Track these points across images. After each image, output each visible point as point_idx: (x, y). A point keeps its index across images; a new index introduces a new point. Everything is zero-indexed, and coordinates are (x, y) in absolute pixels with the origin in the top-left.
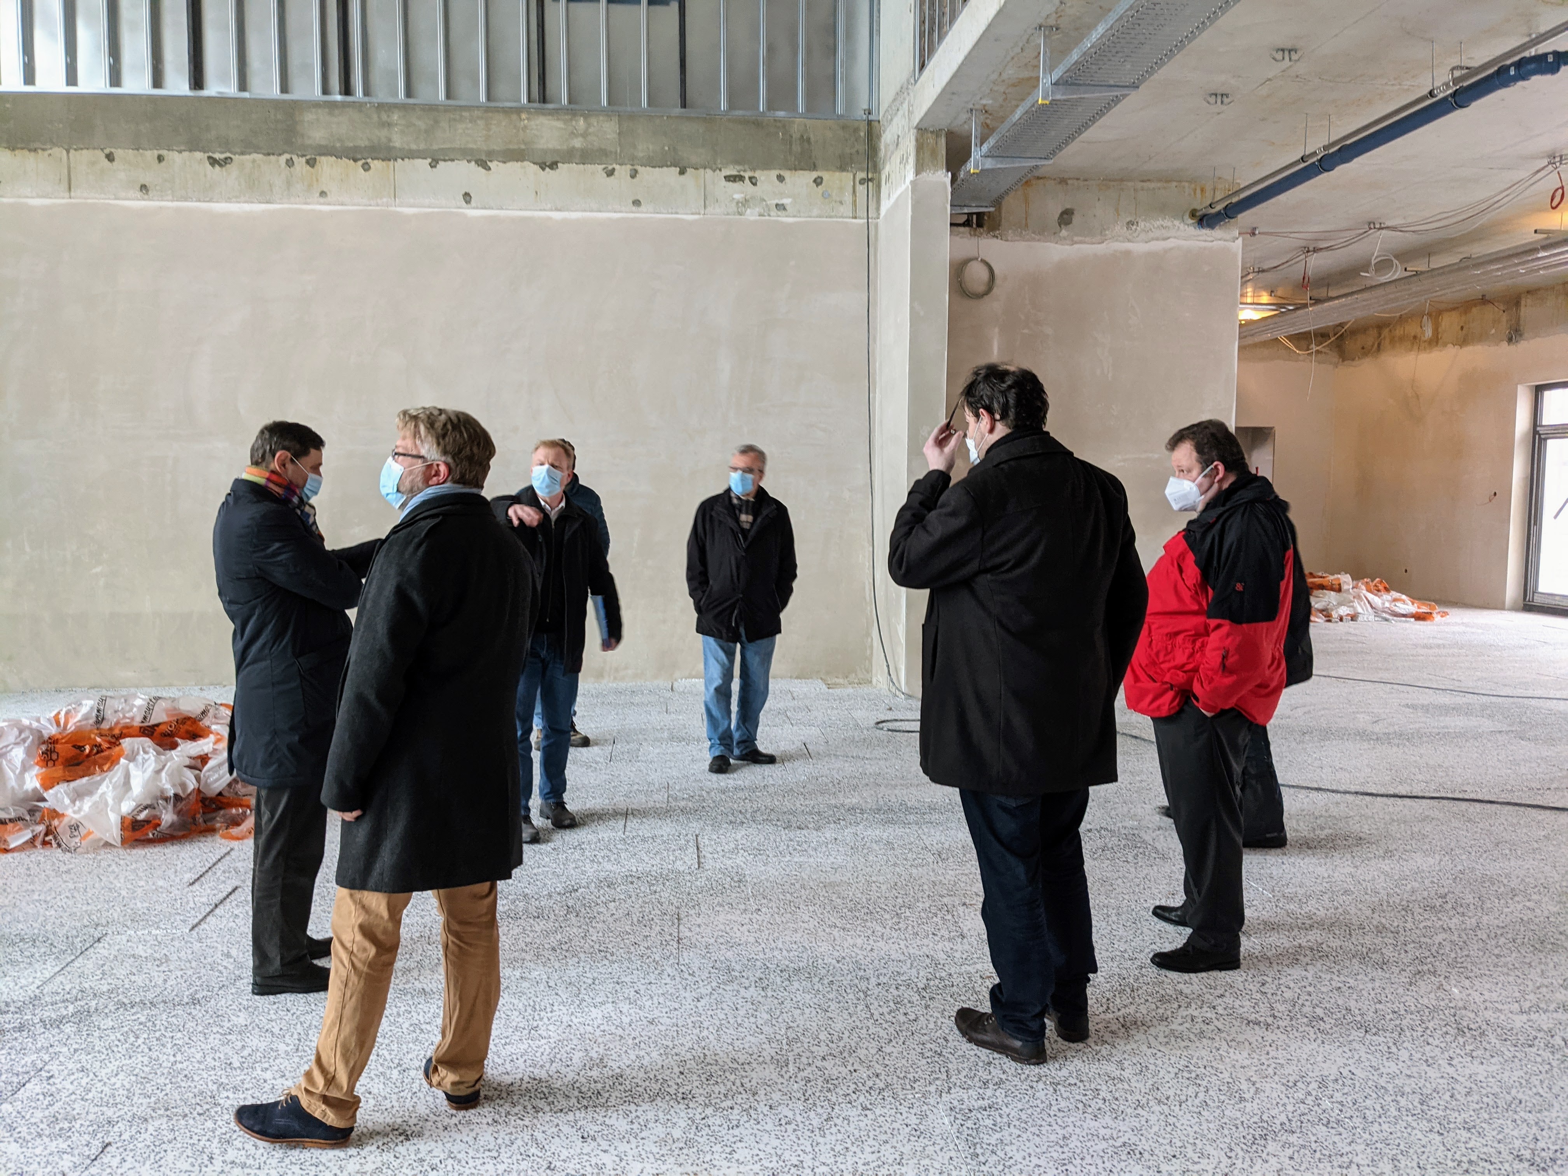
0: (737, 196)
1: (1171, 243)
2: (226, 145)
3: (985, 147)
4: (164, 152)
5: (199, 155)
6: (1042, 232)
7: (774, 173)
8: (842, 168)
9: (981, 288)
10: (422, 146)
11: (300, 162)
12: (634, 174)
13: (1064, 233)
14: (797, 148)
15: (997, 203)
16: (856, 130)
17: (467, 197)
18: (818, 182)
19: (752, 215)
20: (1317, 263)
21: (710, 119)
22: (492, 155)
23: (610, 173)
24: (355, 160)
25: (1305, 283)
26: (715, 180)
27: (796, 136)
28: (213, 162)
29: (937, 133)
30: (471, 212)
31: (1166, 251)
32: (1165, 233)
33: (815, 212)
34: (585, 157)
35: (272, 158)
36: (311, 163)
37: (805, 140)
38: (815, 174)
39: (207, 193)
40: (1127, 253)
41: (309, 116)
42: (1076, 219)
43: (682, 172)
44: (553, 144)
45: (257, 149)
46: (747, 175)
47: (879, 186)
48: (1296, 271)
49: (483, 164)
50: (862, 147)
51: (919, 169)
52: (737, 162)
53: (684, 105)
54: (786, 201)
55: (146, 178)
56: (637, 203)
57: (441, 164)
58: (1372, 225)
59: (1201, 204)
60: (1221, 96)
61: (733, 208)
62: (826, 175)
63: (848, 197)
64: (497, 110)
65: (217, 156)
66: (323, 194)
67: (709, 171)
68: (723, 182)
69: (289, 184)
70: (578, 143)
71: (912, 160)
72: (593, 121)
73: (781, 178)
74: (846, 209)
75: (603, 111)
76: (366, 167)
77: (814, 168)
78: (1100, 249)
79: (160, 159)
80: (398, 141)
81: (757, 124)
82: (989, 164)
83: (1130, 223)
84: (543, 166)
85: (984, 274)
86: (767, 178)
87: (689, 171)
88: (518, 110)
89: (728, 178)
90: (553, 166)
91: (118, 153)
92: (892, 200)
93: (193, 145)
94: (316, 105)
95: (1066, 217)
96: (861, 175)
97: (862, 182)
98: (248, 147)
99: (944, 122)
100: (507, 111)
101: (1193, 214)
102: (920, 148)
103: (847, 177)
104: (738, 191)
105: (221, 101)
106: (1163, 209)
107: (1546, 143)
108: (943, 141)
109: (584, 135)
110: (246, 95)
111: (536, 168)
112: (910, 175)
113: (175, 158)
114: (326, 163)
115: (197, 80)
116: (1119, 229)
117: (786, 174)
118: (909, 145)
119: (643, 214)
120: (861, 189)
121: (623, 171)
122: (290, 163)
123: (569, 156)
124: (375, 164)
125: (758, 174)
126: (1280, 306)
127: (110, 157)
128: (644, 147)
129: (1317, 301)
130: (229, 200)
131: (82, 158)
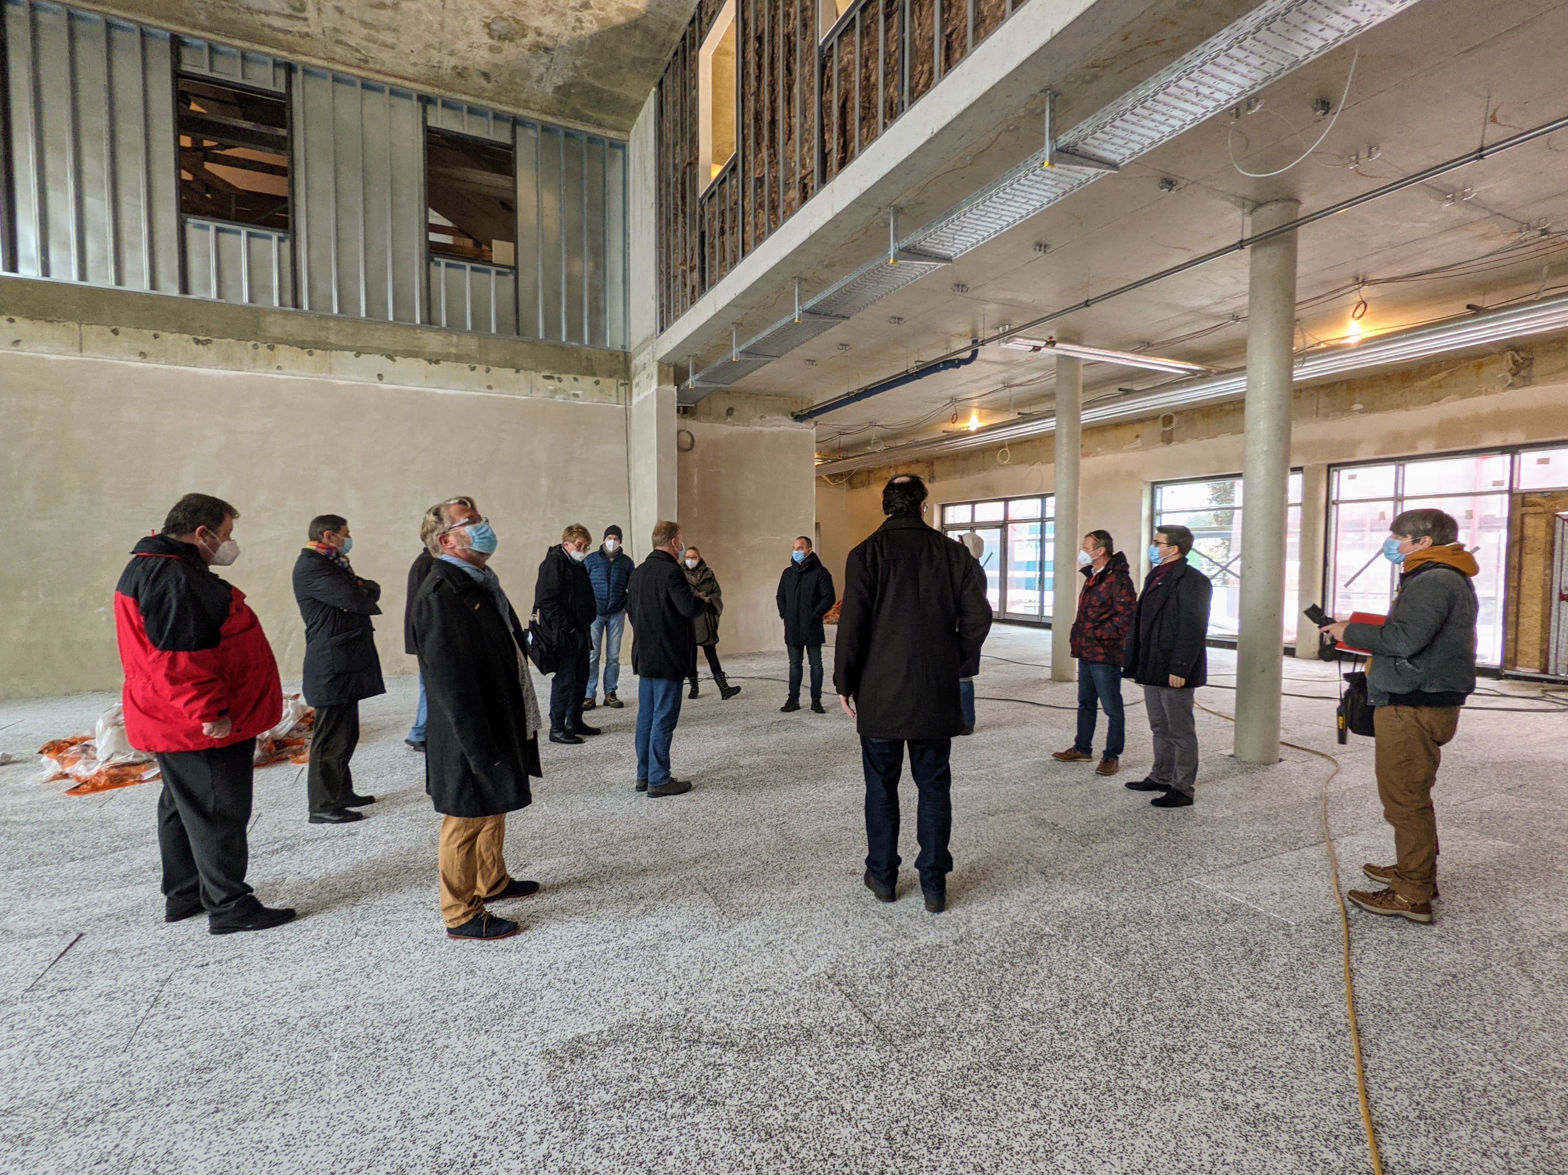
0: (551, 388)
1: (782, 428)
2: (207, 331)
3: (697, 376)
4: (159, 332)
5: (186, 336)
6: (718, 419)
7: (571, 377)
8: (611, 376)
9: (687, 447)
10: (350, 344)
11: (263, 347)
12: (488, 371)
13: (729, 419)
14: (584, 364)
15: (695, 403)
16: (618, 356)
17: (380, 377)
18: (597, 383)
19: (559, 398)
20: (845, 440)
21: (535, 343)
22: (397, 353)
23: (473, 369)
24: (303, 348)
25: (840, 449)
26: (538, 378)
27: (584, 357)
28: (198, 342)
29: (669, 365)
30: (383, 386)
31: (780, 432)
32: (778, 423)
33: (596, 399)
34: (458, 358)
35: (243, 342)
36: (271, 348)
37: (589, 359)
38: (595, 379)
39: (193, 361)
40: (761, 432)
41: (270, 319)
42: (735, 413)
43: (517, 372)
44: (438, 350)
45: (230, 336)
46: (556, 376)
47: (631, 388)
48: (835, 443)
49: (390, 357)
50: (622, 366)
51: (660, 383)
52: (549, 368)
53: (518, 334)
54: (579, 392)
55: (146, 348)
56: (490, 387)
57: (363, 356)
58: (872, 424)
59: (797, 410)
60: (812, 361)
61: (548, 394)
62: (601, 380)
63: (614, 392)
64: (401, 326)
65: (200, 338)
66: (279, 368)
67: (533, 373)
68: (542, 379)
69: (254, 360)
70: (453, 350)
71: (655, 378)
72: (462, 337)
73: (576, 379)
74: (613, 399)
75: (468, 332)
76: (311, 354)
77: (594, 374)
78: (748, 429)
79: (156, 336)
80: (332, 339)
81: (562, 348)
82: (699, 385)
83: (762, 417)
84: (430, 362)
85: (688, 439)
86: (568, 379)
87: (522, 371)
88: (415, 327)
89: (545, 377)
90: (437, 362)
91: (122, 329)
92: (642, 397)
93: (182, 330)
94: (274, 312)
95: (730, 412)
96: (622, 381)
97: (622, 385)
98: (225, 334)
99: (673, 360)
100: (408, 328)
101: (792, 414)
102: (660, 372)
103: (613, 381)
104: (551, 385)
105: (203, 303)
106: (778, 411)
107: (950, 393)
108: (672, 369)
109: (457, 346)
110: (222, 301)
111: (425, 363)
112: (655, 386)
113: (169, 338)
114: (282, 349)
115: (185, 287)
116: (757, 419)
117: (579, 377)
118: (653, 369)
119: (494, 394)
120: (621, 389)
121: (481, 368)
122: (255, 347)
123: (447, 357)
124: (317, 352)
125: (562, 376)
126: (824, 460)
127: (115, 332)
128: (494, 356)
129: (844, 459)
130: (209, 367)
131: (92, 331)
